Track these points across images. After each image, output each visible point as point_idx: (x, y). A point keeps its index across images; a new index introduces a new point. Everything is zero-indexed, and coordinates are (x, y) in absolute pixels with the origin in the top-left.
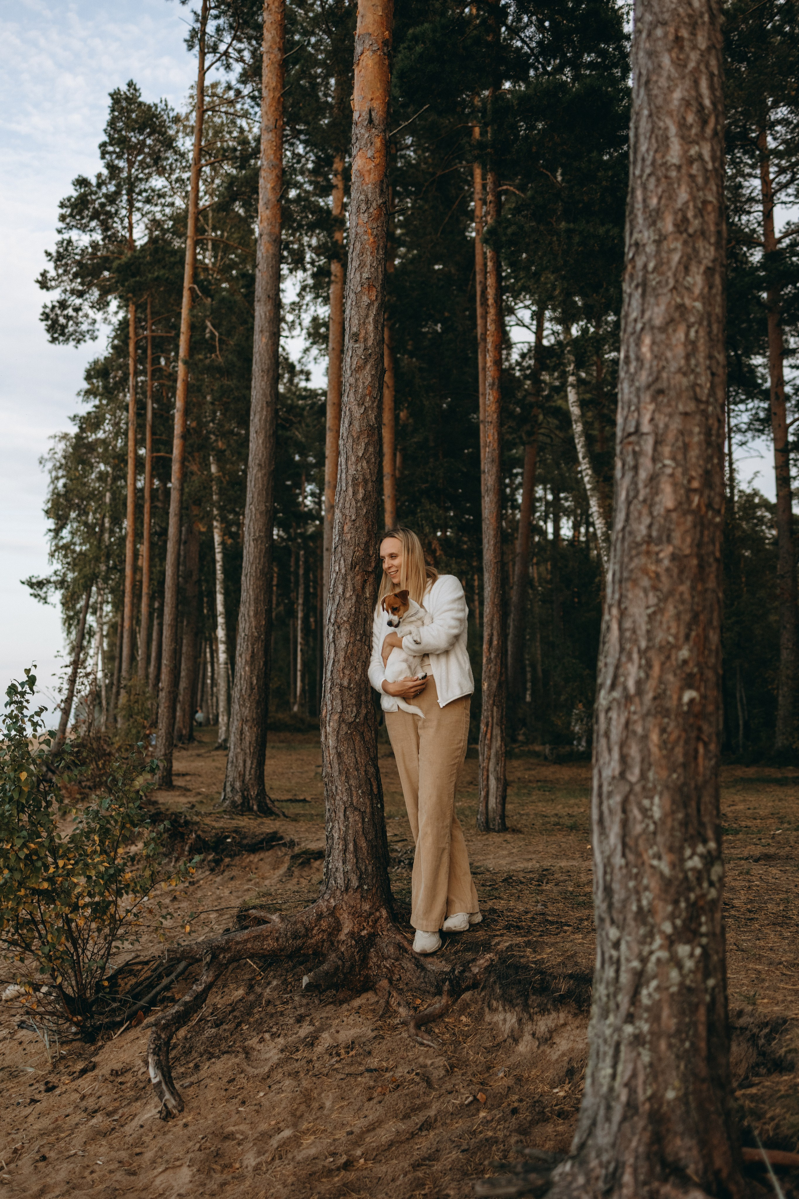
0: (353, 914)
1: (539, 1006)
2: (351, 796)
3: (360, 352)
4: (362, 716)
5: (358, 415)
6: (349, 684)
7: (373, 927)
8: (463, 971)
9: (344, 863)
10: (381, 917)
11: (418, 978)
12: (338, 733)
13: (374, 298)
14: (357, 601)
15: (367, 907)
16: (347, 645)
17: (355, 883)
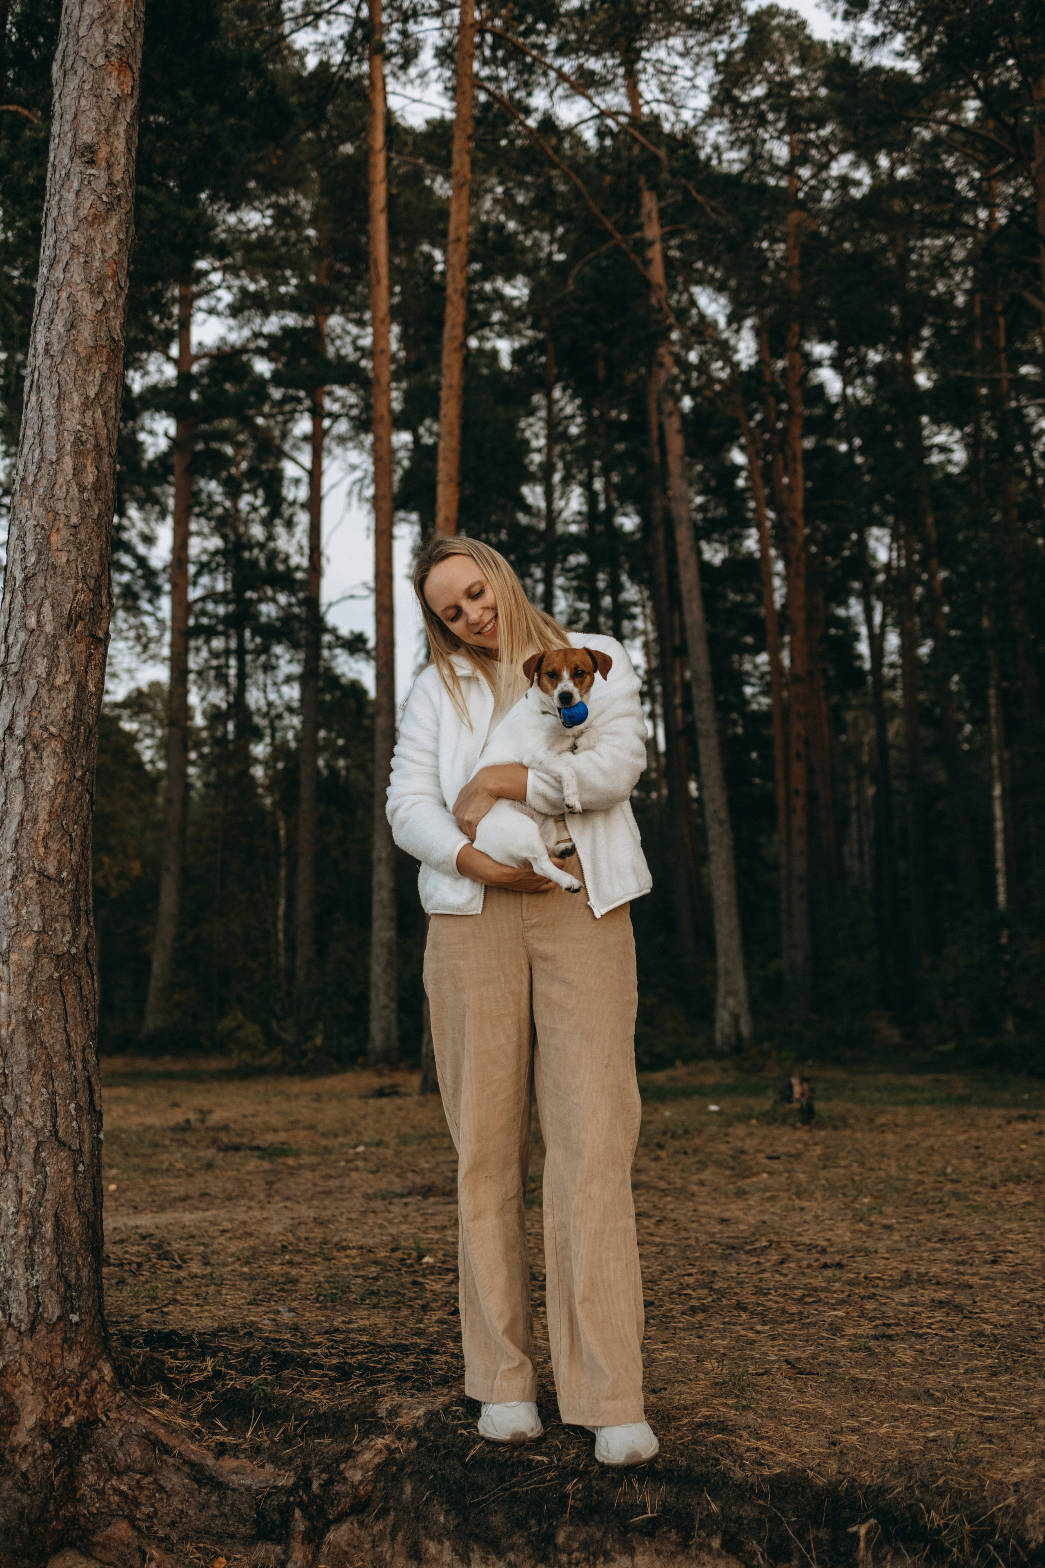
0: (47, 1383)
1: (585, 1546)
2: (54, 1116)
3: (100, 185)
4: (81, 941)
5: (89, 313)
6: (60, 871)
7: (87, 1405)
8: (329, 1482)
9: (30, 1265)
10: (102, 1379)
11: (203, 1507)
12: (31, 976)
13: (128, 90)
14: (77, 697)
15: (73, 1361)
16: (55, 787)
17: (53, 1311)
